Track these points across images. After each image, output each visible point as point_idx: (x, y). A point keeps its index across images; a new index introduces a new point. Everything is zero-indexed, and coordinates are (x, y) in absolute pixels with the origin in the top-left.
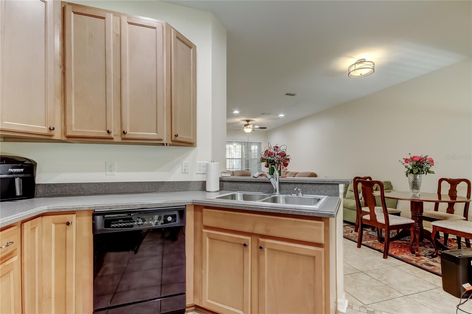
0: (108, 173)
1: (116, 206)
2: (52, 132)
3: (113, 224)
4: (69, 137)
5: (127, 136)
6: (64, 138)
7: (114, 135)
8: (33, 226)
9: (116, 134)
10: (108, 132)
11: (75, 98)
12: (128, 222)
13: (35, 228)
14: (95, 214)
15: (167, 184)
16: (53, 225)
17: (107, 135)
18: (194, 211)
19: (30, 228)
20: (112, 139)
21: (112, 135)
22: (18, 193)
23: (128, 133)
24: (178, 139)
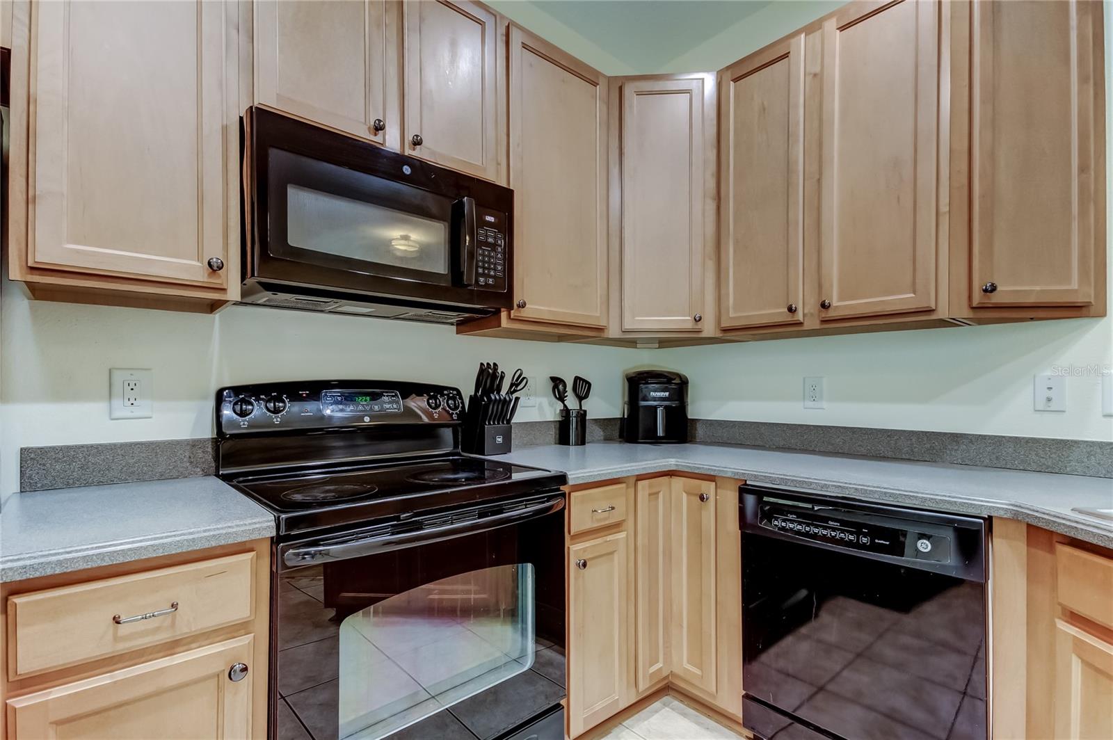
0: (810, 404)
1: (781, 478)
2: (699, 326)
3: (776, 519)
4: (725, 330)
5: (831, 314)
6: (719, 335)
7: (804, 315)
8: (655, 490)
9: (807, 311)
10: (790, 309)
11: (735, 252)
12: (808, 525)
13: (657, 493)
14: (744, 490)
15: (971, 442)
16: (684, 495)
17: (788, 318)
18: (1028, 545)
19: (647, 493)
20: (801, 324)
21: (799, 316)
22: (660, 432)
23: (835, 303)
24: (996, 298)
